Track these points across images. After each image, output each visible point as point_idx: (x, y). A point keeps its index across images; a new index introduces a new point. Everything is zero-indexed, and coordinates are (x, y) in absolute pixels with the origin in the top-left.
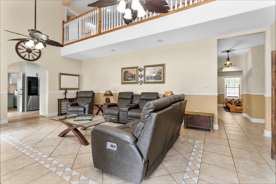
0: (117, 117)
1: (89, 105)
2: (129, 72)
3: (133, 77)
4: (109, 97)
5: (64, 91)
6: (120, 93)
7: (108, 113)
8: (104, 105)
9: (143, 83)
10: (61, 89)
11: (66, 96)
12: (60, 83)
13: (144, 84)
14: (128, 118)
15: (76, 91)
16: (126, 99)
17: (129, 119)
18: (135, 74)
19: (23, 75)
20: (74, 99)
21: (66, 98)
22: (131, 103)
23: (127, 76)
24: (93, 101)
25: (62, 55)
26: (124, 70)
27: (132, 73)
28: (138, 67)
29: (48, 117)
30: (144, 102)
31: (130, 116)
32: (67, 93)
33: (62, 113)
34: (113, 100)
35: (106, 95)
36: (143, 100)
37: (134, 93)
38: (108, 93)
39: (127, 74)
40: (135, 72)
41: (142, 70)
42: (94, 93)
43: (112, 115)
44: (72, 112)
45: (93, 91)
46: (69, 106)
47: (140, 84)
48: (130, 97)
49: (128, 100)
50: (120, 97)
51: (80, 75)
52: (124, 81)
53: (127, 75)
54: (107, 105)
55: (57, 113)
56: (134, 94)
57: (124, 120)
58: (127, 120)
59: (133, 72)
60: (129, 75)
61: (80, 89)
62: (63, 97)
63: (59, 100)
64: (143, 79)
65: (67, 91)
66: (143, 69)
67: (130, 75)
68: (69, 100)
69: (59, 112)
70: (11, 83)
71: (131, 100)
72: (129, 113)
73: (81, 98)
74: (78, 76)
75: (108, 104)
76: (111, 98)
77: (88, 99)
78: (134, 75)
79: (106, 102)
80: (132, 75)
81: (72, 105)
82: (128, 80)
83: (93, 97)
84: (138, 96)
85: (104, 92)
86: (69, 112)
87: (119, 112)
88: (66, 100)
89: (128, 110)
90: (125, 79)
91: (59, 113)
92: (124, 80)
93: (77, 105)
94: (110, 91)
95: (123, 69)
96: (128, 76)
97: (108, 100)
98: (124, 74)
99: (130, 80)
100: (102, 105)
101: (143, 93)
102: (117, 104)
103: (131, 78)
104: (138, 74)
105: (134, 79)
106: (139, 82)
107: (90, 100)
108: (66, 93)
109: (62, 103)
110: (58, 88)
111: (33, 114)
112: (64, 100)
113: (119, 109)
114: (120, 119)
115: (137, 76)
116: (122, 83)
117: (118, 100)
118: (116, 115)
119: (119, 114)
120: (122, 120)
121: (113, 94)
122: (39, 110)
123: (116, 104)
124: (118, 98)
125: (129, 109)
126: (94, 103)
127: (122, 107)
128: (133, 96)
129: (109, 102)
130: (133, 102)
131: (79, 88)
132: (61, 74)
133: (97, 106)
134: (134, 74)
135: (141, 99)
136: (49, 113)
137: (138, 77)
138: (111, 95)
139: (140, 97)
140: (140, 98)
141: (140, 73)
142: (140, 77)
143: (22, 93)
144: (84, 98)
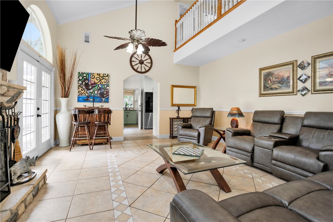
0: (250, 154)
1: (205, 129)
2: (275, 73)
3: (283, 81)
4: (237, 118)
5: (177, 108)
6: (257, 113)
7: (233, 146)
8: (228, 131)
9: (310, 93)
10: (173, 105)
11: (178, 114)
12: (172, 98)
13: (312, 94)
14: (274, 162)
15: (191, 108)
16: (268, 123)
17: (274, 165)
18: (288, 77)
19: (141, 92)
20: (189, 119)
21: (179, 117)
22: (280, 131)
23: (271, 82)
24: (211, 123)
25: (174, 63)
26: (263, 72)
27: (281, 74)
28: (296, 61)
29: (159, 139)
30: (314, 133)
31: (279, 160)
32: (180, 111)
33: (173, 136)
34: (243, 125)
35: (231, 114)
36: (312, 129)
37: (287, 112)
38: (235, 112)
39: (271, 78)
40: (288, 72)
41: (306, 65)
42: (213, 111)
43: (240, 149)
44: (183, 136)
45: (212, 109)
46: (180, 128)
47: (302, 94)
48: (277, 119)
49: (273, 125)
50: (257, 119)
51: (196, 87)
52: (264, 91)
53: (270, 80)
54: (232, 132)
55: (169, 135)
56: (285, 115)
57: (265, 164)
58: (271, 166)
59: (286, 72)
60: (276, 78)
61: (196, 106)
62: (175, 116)
63: (170, 119)
64: (308, 85)
65: (180, 107)
66: (310, 62)
67: (278, 78)
68: (183, 119)
69: (171, 133)
70: (135, 100)
71: (280, 126)
72: (277, 152)
73: (196, 118)
74: (194, 87)
75: (233, 130)
76: (239, 119)
77: (205, 119)
78: (286, 78)
79: (231, 127)
80: (283, 78)
81: (184, 127)
82: (272, 89)
83: (212, 117)
84: (296, 118)
85: (229, 110)
86: (180, 136)
87: (254, 147)
88: (179, 120)
89: (272, 146)
90: (267, 87)
91: (170, 135)
92: (264, 88)
93: (190, 127)
94: (238, 109)
95: (261, 70)
96: (273, 81)
97: (234, 124)
98: (264, 78)
99: (276, 89)
100: (224, 131)
101: (309, 114)
102: (251, 132)
103: (280, 84)
104: (297, 76)
105: (287, 86)
106: (299, 91)
107: (207, 122)
108: (178, 111)
109: (175, 123)
110: (170, 104)
111: (148, 133)
112: (176, 120)
113: (254, 140)
114: (256, 159)
115: (293, 80)
116: (261, 95)
117: (253, 125)
118: (247, 152)
119: (253, 150)
120: (259, 162)
121: (244, 114)
122: (152, 129)
123: (249, 131)
124: (253, 121)
125: (276, 145)
126: (213, 126)
127: (261, 138)
128: (283, 119)
129: (237, 126)
130: (284, 131)
131: (194, 104)
132: (174, 86)
133: (217, 131)
134: (286, 75)
135: (303, 126)
136: (160, 133)
137: (297, 82)
138: (241, 114)
139: (303, 121)
140: (303, 123)
141: (300, 72)
142: (301, 81)
143: (140, 110)
144: (199, 118)
